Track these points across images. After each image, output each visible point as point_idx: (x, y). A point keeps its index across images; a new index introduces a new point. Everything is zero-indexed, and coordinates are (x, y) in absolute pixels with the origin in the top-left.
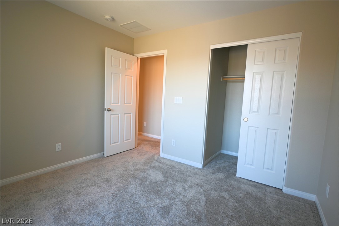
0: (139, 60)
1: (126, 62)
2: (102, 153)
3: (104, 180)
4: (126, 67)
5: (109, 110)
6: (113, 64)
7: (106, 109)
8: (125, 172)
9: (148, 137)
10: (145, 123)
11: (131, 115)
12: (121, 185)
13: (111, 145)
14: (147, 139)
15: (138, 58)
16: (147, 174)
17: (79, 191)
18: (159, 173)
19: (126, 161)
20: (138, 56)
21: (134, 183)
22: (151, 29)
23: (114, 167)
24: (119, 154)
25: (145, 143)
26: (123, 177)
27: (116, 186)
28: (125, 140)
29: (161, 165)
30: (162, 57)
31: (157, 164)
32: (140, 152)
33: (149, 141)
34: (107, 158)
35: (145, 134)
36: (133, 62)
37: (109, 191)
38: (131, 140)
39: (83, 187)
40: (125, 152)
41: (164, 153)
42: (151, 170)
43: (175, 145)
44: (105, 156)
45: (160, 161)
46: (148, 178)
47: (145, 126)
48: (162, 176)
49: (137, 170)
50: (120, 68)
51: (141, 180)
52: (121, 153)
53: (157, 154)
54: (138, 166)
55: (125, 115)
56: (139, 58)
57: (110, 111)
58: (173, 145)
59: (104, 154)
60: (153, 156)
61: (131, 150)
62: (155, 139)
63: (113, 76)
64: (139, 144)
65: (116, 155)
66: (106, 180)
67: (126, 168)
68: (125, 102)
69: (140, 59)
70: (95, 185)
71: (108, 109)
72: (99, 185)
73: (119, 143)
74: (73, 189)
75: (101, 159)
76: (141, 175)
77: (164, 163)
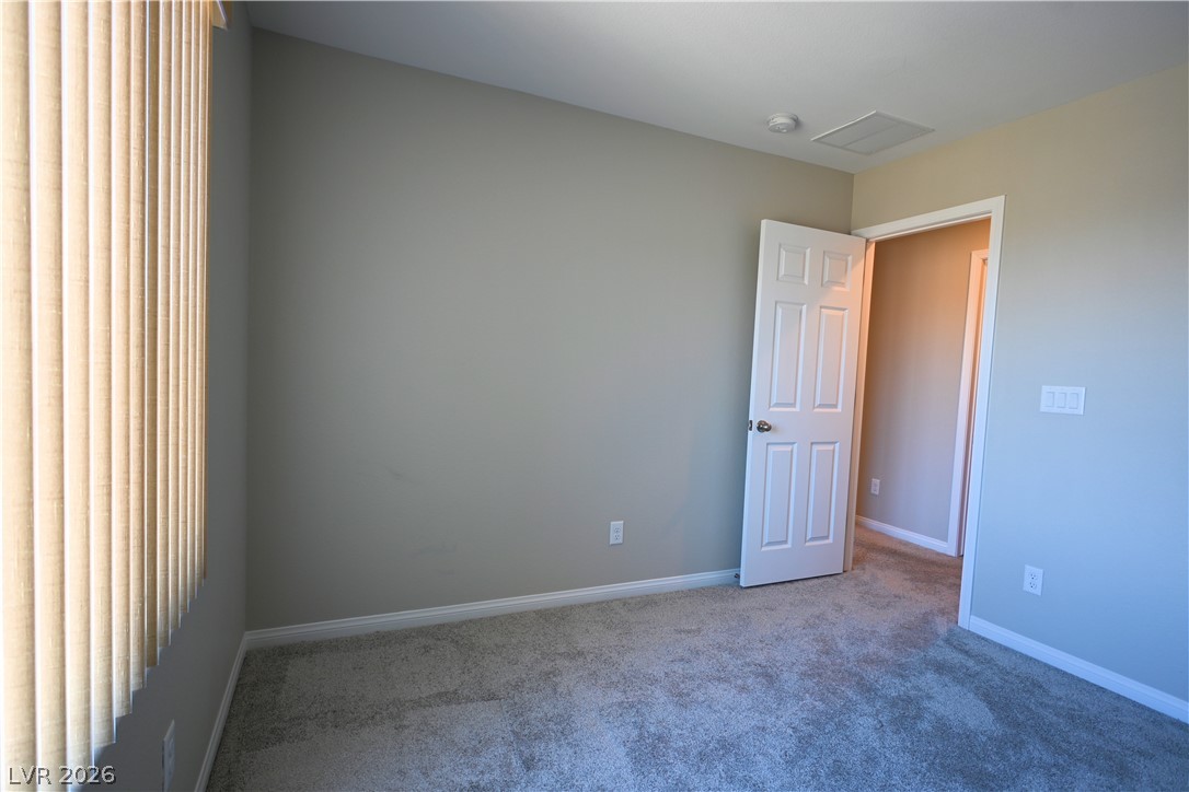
0: (872, 249)
1: (827, 260)
2: (731, 573)
3: (753, 668)
4: (826, 279)
5: (763, 427)
6: (782, 272)
7: (755, 425)
8: (823, 658)
9: (890, 538)
10: (876, 482)
11: (834, 451)
12: (820, 706)
13: (763, 549)
14: (887, 544)
15: (867, 241)
16: (916, 688)
17: (682, 686)
18: (971, 695)
19: (818, 617)
20: (867, 236)
21: (867, 709)
22: (933, 130)
23: (780, 631)
24: (789, 585)
25: (882, 558)
26: (820, 675)
27: (801, 703)
28: (809, 537)
29: (971, 663)
30: (984, 224)
31: (954, 657)
32: (867, 593)
33: (893, 553)
34: (748, 591)
35: (875, 524)
36: (850, 258)
37: (779, 713)
38: (830, 541)
39: (692, 678)
40: (810, 583)
41: (976, 615)
42: (928, 676)
43: (1038, 591)
44: (743, 583)
45: (967, 648)
46: (926, 704)
47: (877, 493)
48: (990, 717)
49: (868, 660)
50: (806, 282)
51: (894, 704)
52: (796, 584)
53: (942, 612)
54: (872, 647)
55: (815, 448)
56: (872, 243)
57: (767, 430)
58: (1027, 587)
59: (738, 576)
60: (926, 619)
61: (831, 579)
62: (917, 547)
63: (779, 311)
64: (857, 561)
65: (779, 587)
66: (760, 670)
67: (824, 641)
68: (818, 403)
69: (873, 246)
70: (726, 680)
71: (760, 423)
72: (739, 682)
73: (789, 546)
74: (662, 674)
75: (731, 591)
76: (894, 687)
77: (989, 661)
